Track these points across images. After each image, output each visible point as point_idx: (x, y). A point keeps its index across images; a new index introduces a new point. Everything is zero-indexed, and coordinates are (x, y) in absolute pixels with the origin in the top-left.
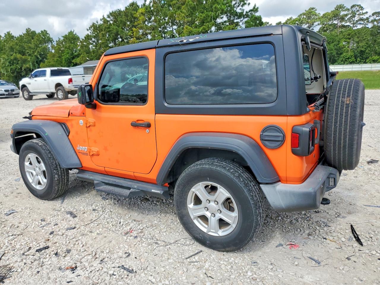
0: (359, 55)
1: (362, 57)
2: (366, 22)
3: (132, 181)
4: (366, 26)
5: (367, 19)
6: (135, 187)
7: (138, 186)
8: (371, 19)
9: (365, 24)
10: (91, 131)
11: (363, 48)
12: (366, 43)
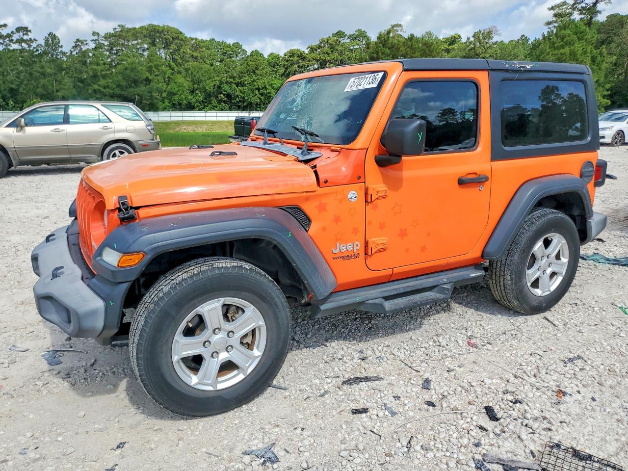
0: (9, 95)
1: (15, 99)
2: (6, 40)
3: (429, 276)
4: (8, 47)
5: (9, 36)
6: (445, 280)
7: (448, 279)
8: (15, 37)
9: (5, 43)
10: (375, 207)
11: (12, 83)
12: (17, 77)
